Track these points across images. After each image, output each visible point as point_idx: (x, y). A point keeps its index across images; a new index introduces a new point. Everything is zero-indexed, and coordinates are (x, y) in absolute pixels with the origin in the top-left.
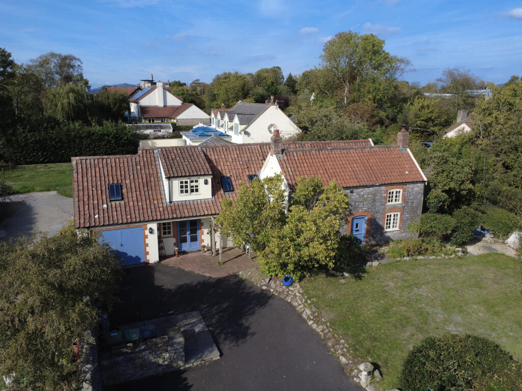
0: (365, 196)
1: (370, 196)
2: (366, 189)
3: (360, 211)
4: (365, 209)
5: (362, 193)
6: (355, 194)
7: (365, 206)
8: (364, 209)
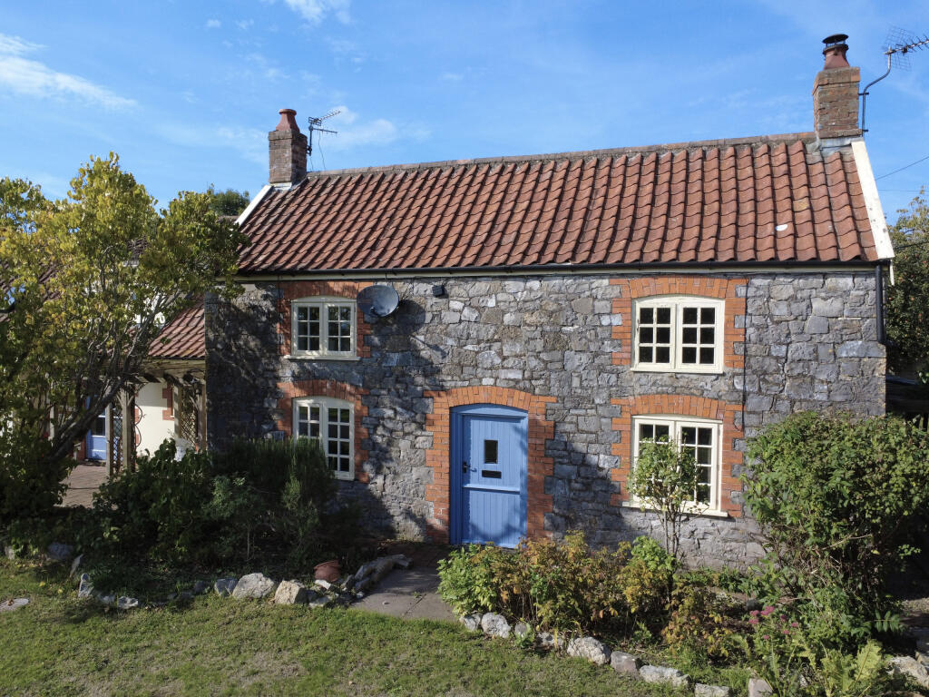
0: (508, 318)
1: (529, 318)
2: (511, 285)
3: (488, 381)
4: (511, 375)
5: (491, 303)
6: (456, 305)
7: (510, 362)
8: (503, 374)
